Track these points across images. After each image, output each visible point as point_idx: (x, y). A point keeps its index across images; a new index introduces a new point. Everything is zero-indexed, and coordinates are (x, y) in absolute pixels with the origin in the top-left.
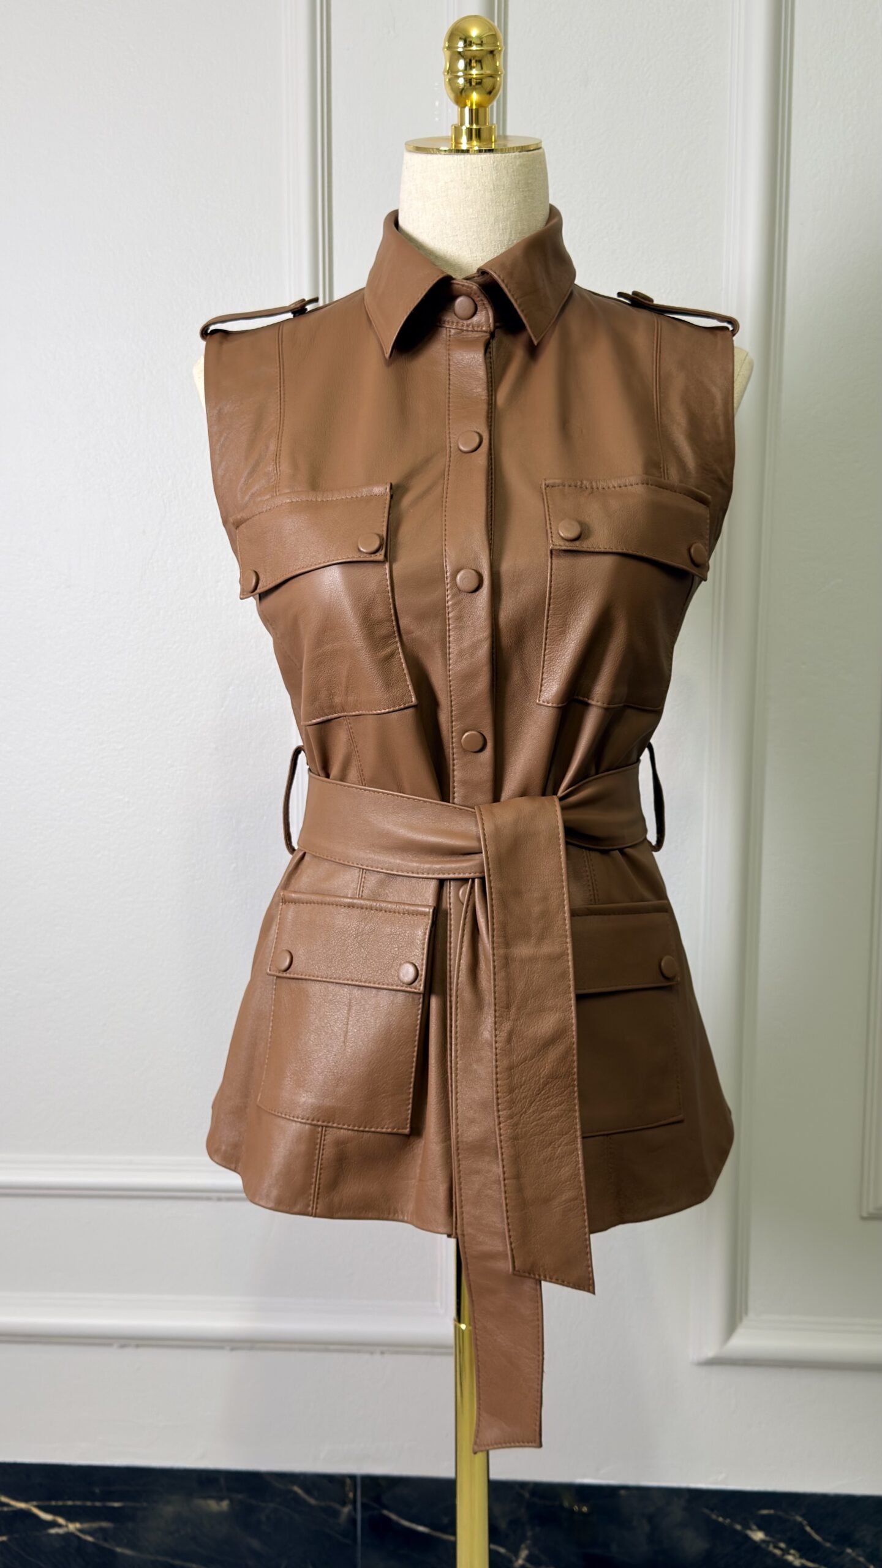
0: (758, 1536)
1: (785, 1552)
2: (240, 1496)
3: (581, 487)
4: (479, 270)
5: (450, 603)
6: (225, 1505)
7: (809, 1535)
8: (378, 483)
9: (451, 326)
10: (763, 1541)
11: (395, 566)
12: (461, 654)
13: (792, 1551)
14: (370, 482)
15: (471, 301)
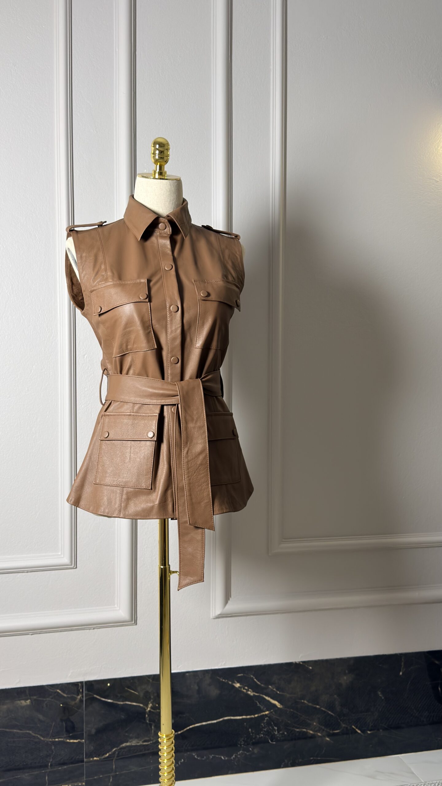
0: (238, 685)
1: (248, 690)
2: (35, 697)
3: (204, 282)
4: (167, 216)
5: (168, 316)
6: (28, 702)
7: (256, 682)
8: (143, 278)
9: (157, 233)
10: (239, 687)
11: (151, 304)
12: (172, 332)
13: (250, 690)
14: (139, 277)
15: (165, 225)
